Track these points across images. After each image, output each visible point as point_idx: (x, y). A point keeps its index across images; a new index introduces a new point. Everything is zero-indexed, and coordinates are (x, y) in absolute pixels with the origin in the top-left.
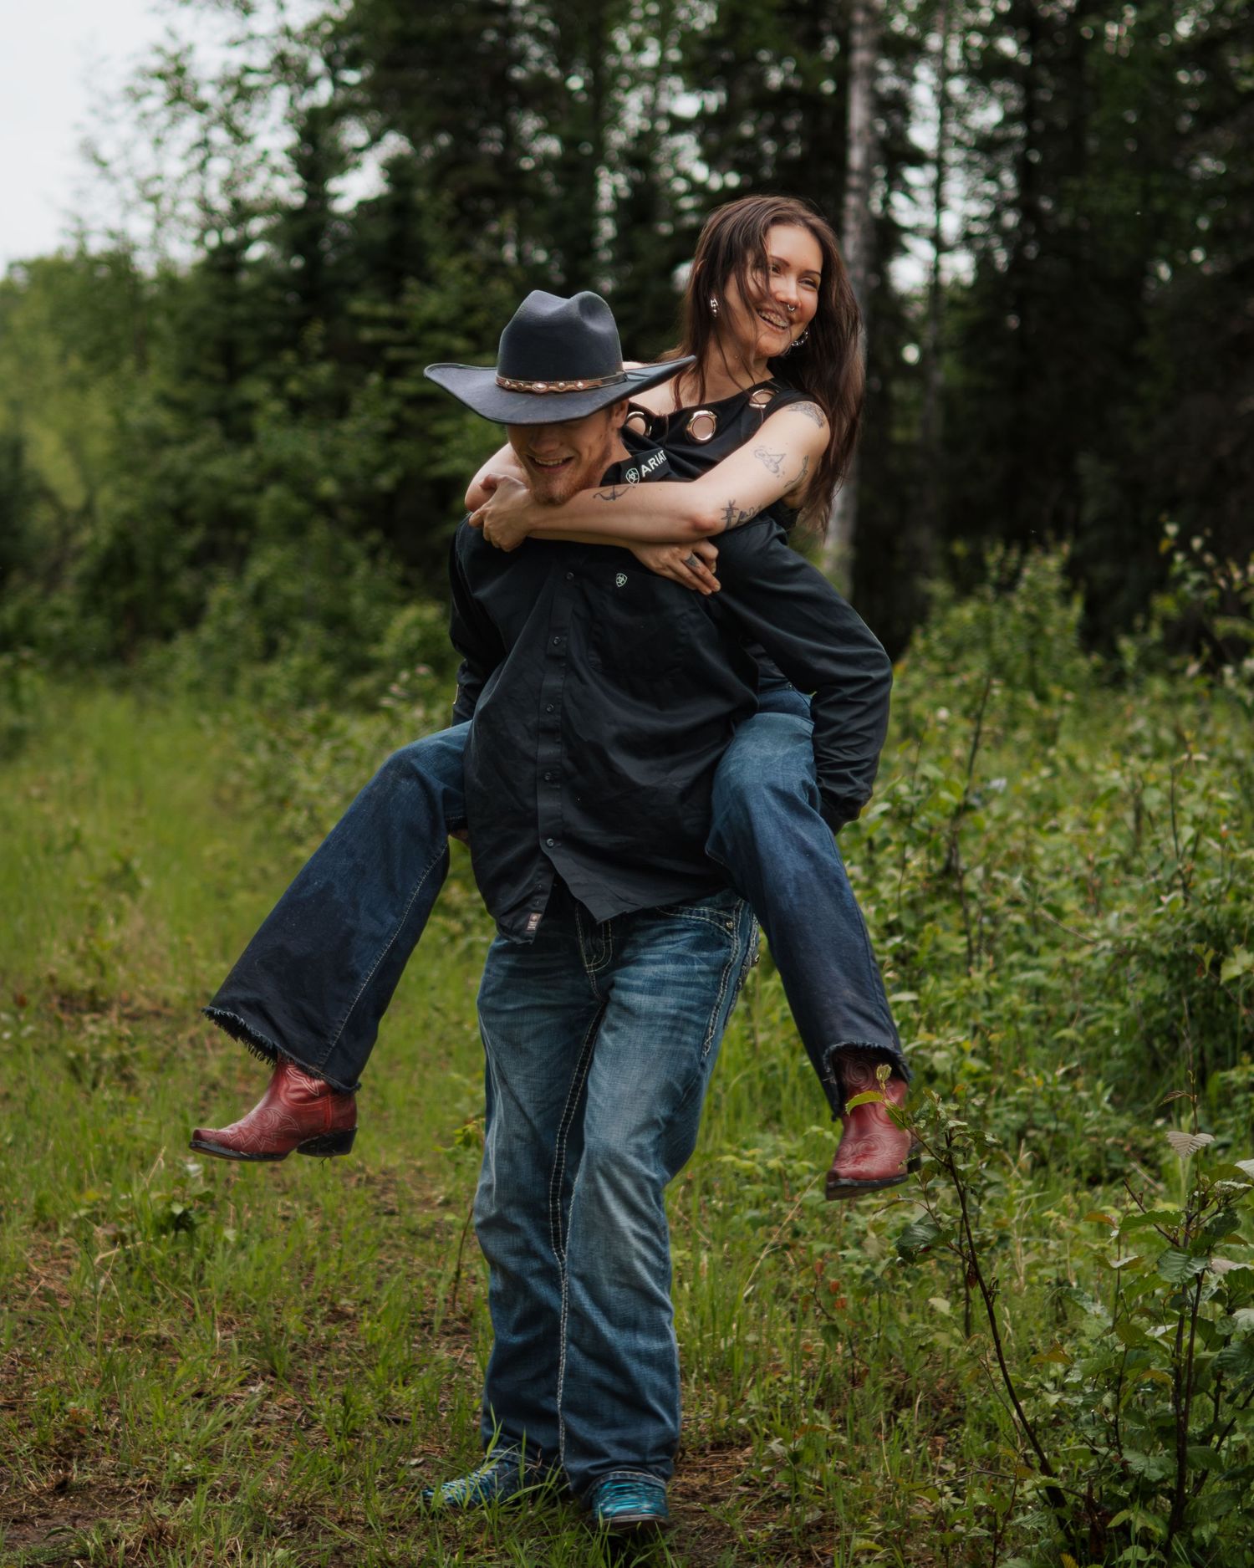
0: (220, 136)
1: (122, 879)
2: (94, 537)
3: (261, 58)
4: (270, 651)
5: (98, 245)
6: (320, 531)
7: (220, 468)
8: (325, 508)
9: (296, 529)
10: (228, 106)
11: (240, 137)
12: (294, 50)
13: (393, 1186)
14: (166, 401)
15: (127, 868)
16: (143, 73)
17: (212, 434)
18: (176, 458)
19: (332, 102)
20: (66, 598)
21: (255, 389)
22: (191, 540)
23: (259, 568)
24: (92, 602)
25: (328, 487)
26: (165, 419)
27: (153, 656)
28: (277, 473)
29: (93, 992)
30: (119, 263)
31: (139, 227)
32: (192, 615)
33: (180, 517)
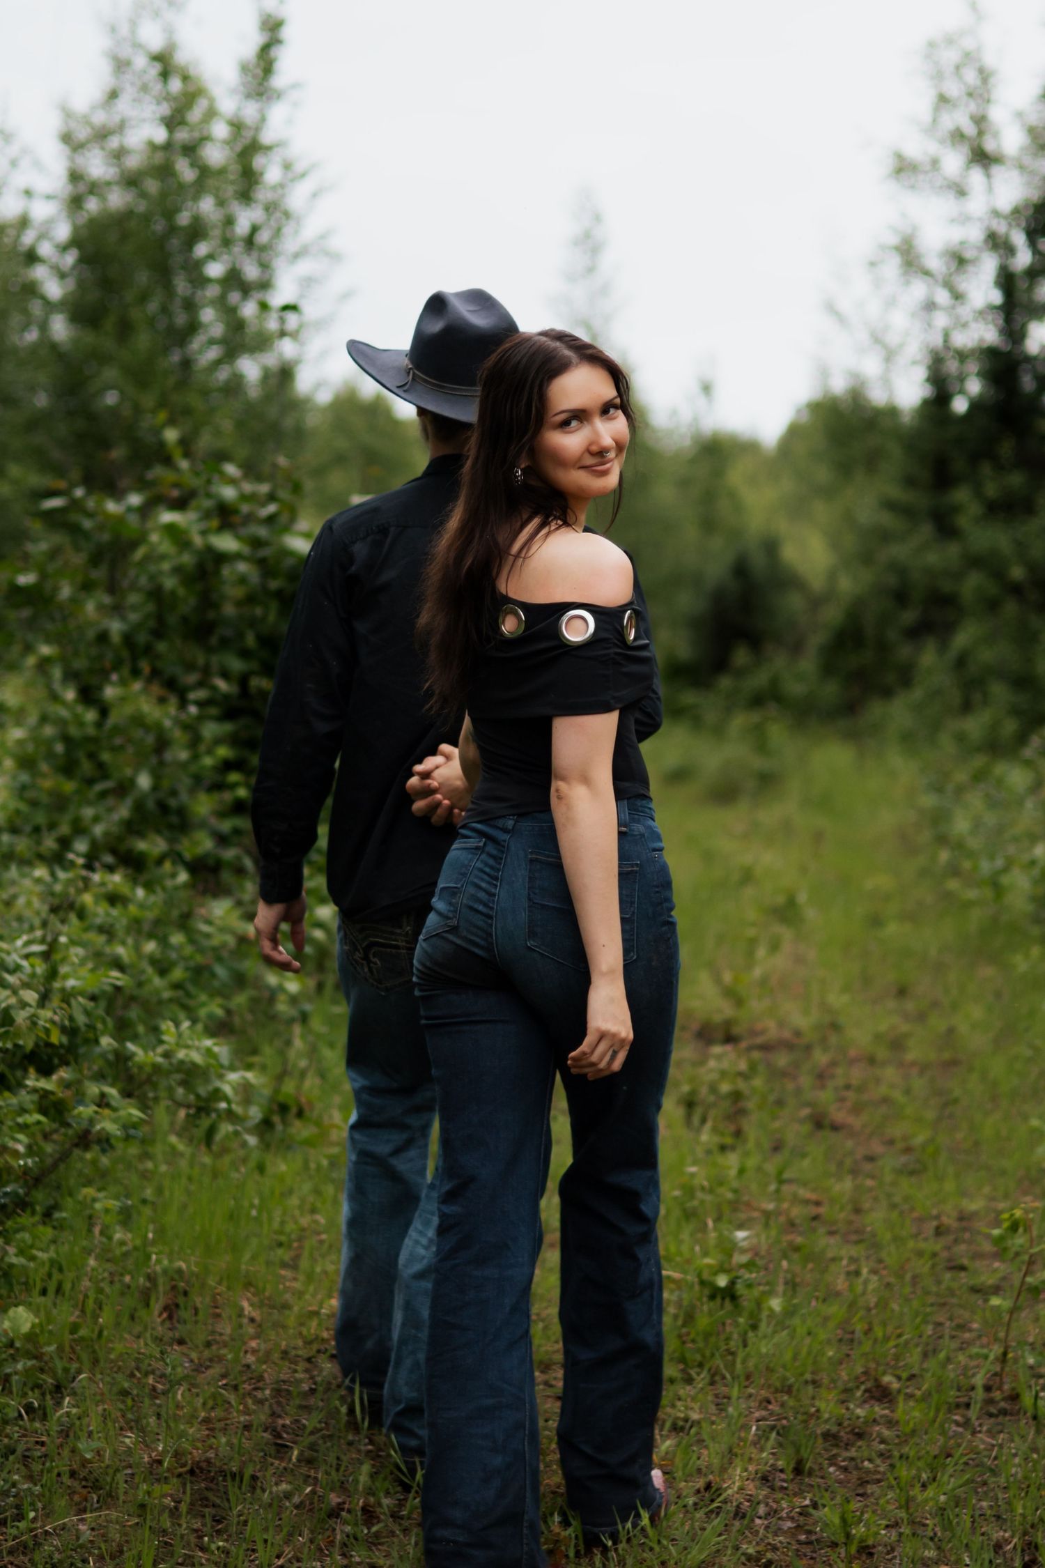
0: (943, 296)
1: (787, 912)
2: (832, 615)
3: (975, 234)
4: (966, 707)
5: (839, 385)
6: (1011, 608)
7: (933, 558)
8: (1016, 590)
9: (993, 606)
10: (951, 275)
11: (958, 296)
12: (1001, 228)
13: (967, 1235)
14: (890, 505)
15: (791, 903)
16: (883, 247)
17: (926, 530)
18: (900, 551)
19: (1032, 265)
20: (808, 664)
21: (961, 495)
22: (909, 617)
23: (962, 638)
24: (828, 668)
25: (1017, 573)
26: (887, 519)
27: (876, 710)
28: (974, 562)
29: (728, 1024)
30: (856, 396)
31: (871, 367)
32: (906, 677)
33: (901, 597)
